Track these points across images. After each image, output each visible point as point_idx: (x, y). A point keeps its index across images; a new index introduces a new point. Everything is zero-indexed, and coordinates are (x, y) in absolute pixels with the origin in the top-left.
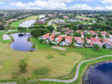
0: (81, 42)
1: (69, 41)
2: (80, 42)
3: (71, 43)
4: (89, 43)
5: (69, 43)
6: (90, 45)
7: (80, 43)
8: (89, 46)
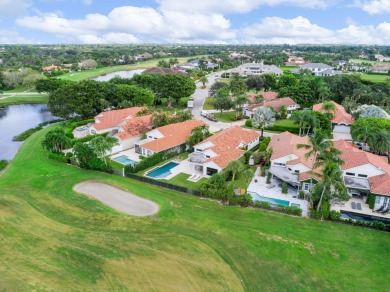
0: (303, 169)
1: (213, 154)
2: (294, 168)
3: (220, 170)
4: (372, 181)
5: (211, 171)
6: (371, 203)
7: (293, 179)
8: (366, 210)
